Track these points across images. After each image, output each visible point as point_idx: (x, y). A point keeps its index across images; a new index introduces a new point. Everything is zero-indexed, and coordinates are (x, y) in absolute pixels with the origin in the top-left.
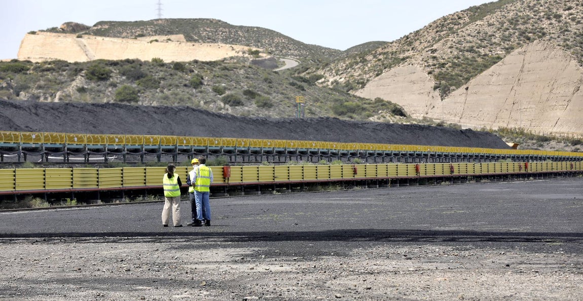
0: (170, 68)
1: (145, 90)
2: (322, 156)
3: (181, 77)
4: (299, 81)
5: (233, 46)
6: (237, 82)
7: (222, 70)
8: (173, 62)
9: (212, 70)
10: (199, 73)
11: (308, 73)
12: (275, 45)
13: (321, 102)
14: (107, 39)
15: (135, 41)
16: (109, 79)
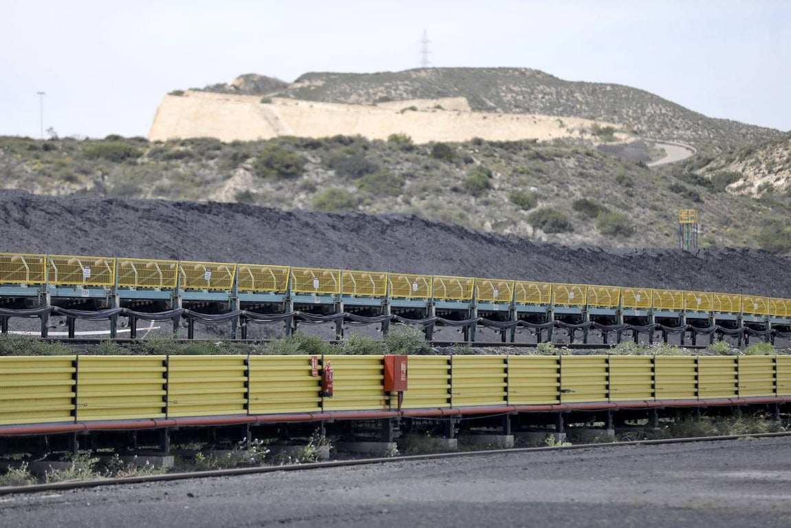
0: (425, 154)
1: (372, 198)
2: (724, 333)
3: (447, 174)
4: (689, 183)
5: (562, 119)
6: (562, 184)
7: (530, 159)
8: (431, 142)
9: (510, 159)
10: (484, 166)
11: (711, 170)
12: (646, 118)
13: (736, 226)
14: (318, 106)
15: (373, 110)
16: (301, 176)
